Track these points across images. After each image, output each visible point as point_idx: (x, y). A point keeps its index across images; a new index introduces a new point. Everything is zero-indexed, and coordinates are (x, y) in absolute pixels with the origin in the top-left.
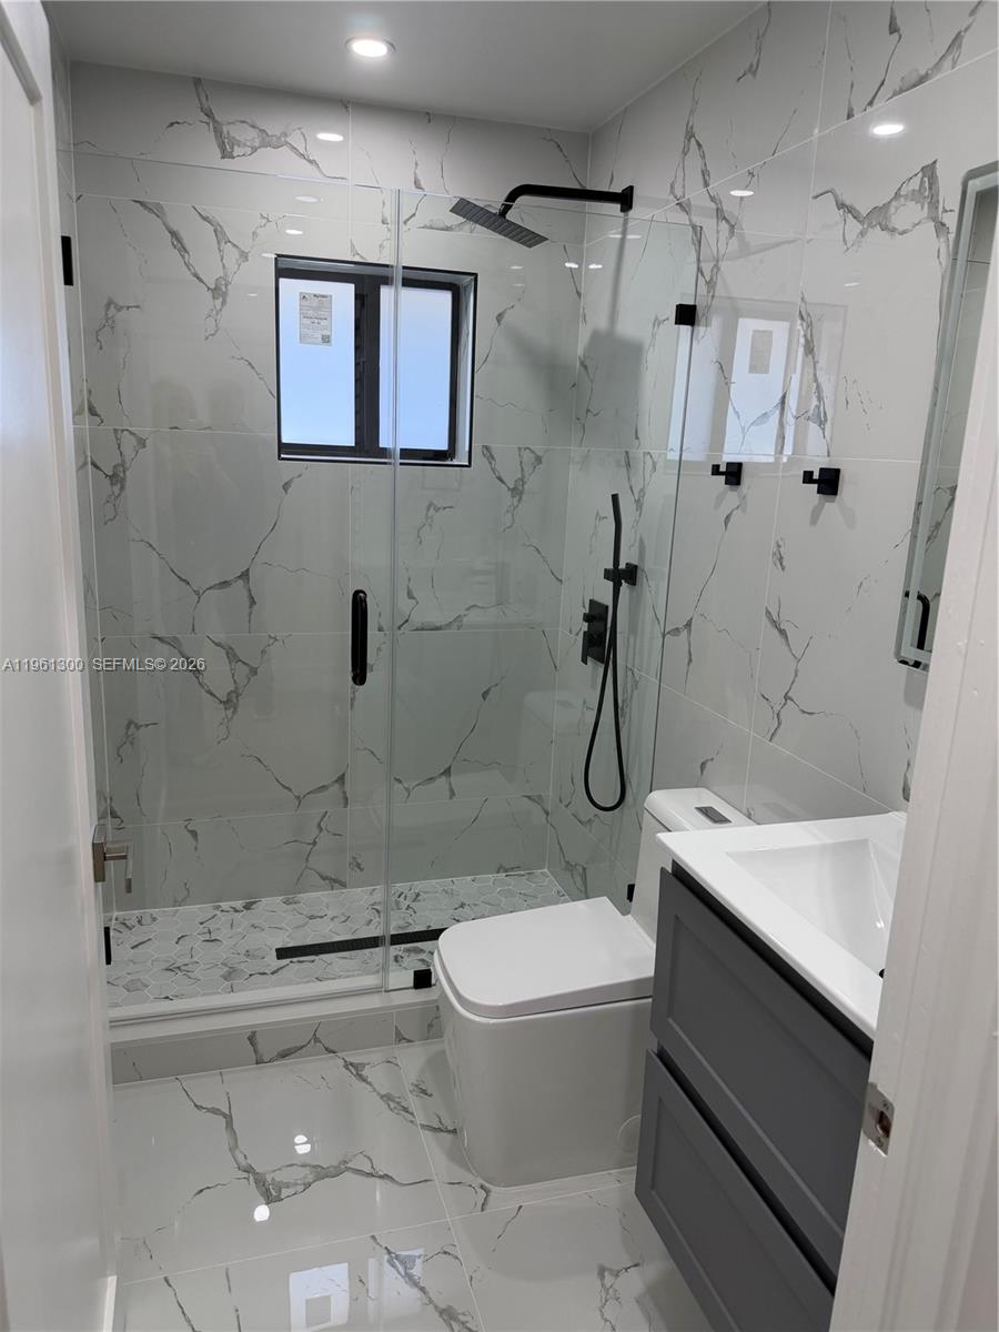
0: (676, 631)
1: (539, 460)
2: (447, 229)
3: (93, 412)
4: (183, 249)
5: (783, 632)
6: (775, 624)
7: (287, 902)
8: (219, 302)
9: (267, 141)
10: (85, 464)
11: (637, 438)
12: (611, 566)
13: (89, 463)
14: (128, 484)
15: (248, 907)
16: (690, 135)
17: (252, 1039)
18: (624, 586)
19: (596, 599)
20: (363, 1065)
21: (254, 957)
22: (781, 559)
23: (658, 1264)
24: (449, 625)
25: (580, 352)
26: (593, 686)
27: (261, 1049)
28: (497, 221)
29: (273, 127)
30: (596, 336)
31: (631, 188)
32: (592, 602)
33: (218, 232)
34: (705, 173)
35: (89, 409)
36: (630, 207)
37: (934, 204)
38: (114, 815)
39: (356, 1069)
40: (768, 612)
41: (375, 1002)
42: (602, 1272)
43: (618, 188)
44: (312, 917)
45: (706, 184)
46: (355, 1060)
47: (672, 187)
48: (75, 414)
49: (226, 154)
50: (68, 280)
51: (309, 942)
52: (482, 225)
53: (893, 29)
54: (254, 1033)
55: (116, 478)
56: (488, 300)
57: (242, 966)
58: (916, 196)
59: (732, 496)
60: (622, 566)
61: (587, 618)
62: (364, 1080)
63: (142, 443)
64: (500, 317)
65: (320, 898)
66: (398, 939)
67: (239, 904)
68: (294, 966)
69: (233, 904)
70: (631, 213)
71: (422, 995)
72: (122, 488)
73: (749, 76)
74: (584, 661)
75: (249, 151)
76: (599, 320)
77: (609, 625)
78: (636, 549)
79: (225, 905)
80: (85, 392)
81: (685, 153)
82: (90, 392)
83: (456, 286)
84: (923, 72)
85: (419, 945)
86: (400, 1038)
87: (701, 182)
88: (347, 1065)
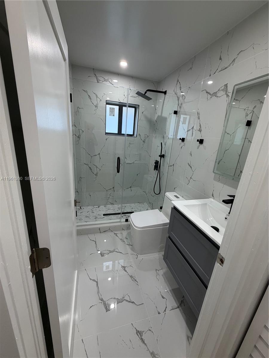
0: (171, 166)
1: (148, 137)
2: (135, 97)
3: (75, 126)
4: (90, 99)
5: (191, 167)
6: (189, 165)
7: (105, 207)
8: (96, 108)
9: (105, 80)
10: (74, 135)
11: (165, 133)
12: (160, 154)
13: (74, 134)
14: (81, 138)
15: (98, 207)
16: (178, 81)
17: (99, 229)
18: (162, 158)
19: (157, 160)
20: (117, 234)
21: (100, 215)
22: (191, 155)
23: (165, 269)
24: (132, 163)
25: (155, 119)
26: (156, 174)
27: (101, 231)
28: (144, 96)
29: (106, 78)
30: (158, 116)
31: (166, 91)
32: (156, 160)
33: (96, 96)
34: (180, 88)
35: (74, 125)
36: (166, 94)
37: (226, 91)
38: (78, 192)
39: (116, 234)
40: (188, 164)
41: (119, 224)
42: (156, 270)
43: (164, 91)
44: (109, 209)
45: (181, 90)
46: (116, 233)
47: (174, 90)
48: (72, 126)
49: (98, 82)
50: (71, 101)
51: (108, 213)
52: (141, 96)
53: (220, 59)
54: (100, 228)
55: (79, 137)
56: (141, 110)
57: (98, 217)
58: (222, 90)
59: (183, 144)
60: (162, 155)
61: (155, 163)
62: (117, 236)
63: (83, 131)
64: (143, 113)
65: (110, 206)
66: (123, 213)
67: (97, 207)
68: (106, 217)
69: (96, 206)
70: (166, 95)
71: (127, 223)
72: (80, 139)
73: (190, 70)
74: (154, 170)
75: (102, 82)
76: (159, 113)
77: (159, 164)
78: (164, 152)
79: (95, 207)
80: (74, 123)
81: (177, 84)
82: (75, 123)
83: (135, 107)
84: (226, 67)
85: (126, 214)
86: (123, 229)
87: (180, 89)
88: (114, 234)
